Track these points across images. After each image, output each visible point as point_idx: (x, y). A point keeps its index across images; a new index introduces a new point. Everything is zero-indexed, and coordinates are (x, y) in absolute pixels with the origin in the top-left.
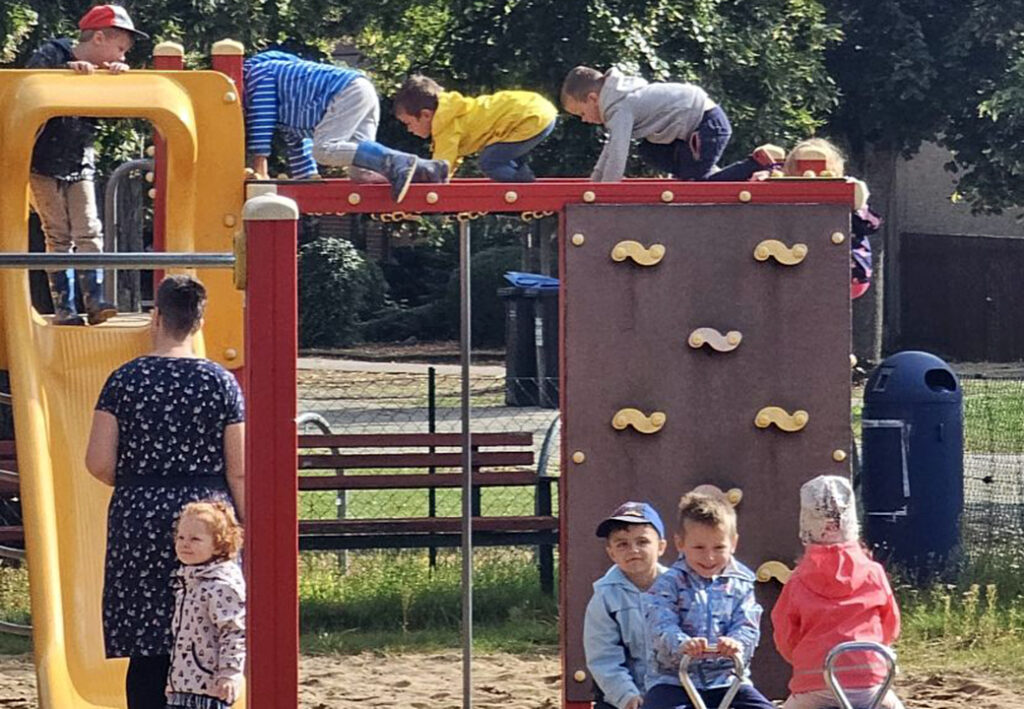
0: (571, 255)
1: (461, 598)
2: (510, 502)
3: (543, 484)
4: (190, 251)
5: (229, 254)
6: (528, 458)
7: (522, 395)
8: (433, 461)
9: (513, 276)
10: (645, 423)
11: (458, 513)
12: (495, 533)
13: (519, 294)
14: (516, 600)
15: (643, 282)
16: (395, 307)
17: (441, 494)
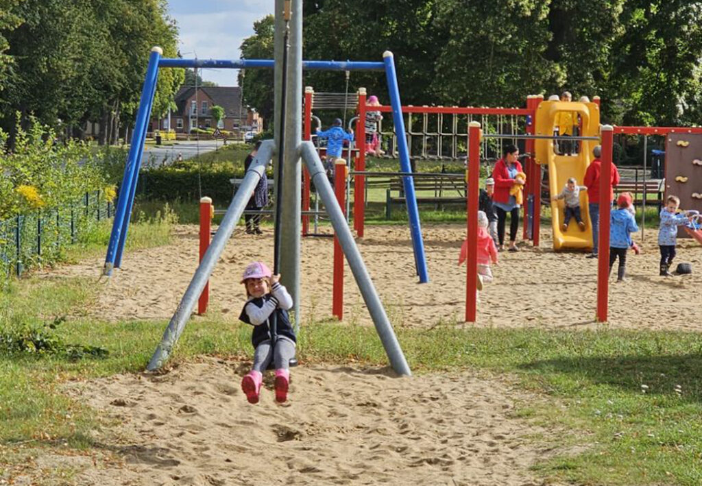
0: (668, 144)
1: (642, 216)
2: (653, 197)
3: (660, 193)
4: (586, 137)
5: (598, 138)
6: (657, 187)
7: (654, 176)
8: (636, 187)
9: (654, 151)
10: (683, 180)
11: (642, 198)
12: (649, 203)
13: (655, 155)
14: (653, 217)
15: (683, 150)
16: (627, 157)
17: (638, 194)
